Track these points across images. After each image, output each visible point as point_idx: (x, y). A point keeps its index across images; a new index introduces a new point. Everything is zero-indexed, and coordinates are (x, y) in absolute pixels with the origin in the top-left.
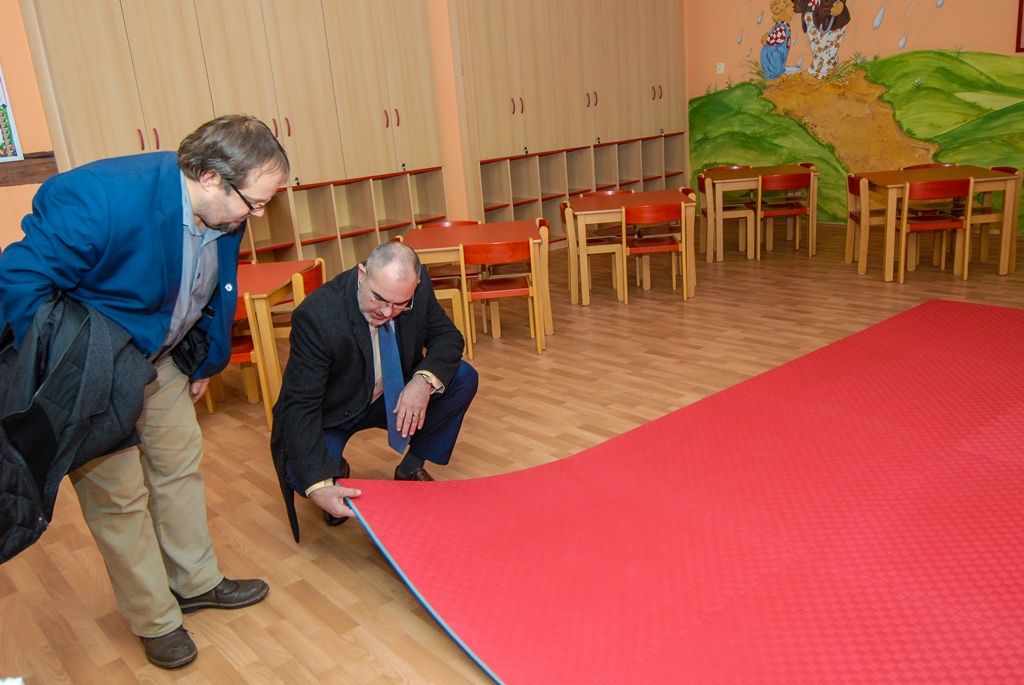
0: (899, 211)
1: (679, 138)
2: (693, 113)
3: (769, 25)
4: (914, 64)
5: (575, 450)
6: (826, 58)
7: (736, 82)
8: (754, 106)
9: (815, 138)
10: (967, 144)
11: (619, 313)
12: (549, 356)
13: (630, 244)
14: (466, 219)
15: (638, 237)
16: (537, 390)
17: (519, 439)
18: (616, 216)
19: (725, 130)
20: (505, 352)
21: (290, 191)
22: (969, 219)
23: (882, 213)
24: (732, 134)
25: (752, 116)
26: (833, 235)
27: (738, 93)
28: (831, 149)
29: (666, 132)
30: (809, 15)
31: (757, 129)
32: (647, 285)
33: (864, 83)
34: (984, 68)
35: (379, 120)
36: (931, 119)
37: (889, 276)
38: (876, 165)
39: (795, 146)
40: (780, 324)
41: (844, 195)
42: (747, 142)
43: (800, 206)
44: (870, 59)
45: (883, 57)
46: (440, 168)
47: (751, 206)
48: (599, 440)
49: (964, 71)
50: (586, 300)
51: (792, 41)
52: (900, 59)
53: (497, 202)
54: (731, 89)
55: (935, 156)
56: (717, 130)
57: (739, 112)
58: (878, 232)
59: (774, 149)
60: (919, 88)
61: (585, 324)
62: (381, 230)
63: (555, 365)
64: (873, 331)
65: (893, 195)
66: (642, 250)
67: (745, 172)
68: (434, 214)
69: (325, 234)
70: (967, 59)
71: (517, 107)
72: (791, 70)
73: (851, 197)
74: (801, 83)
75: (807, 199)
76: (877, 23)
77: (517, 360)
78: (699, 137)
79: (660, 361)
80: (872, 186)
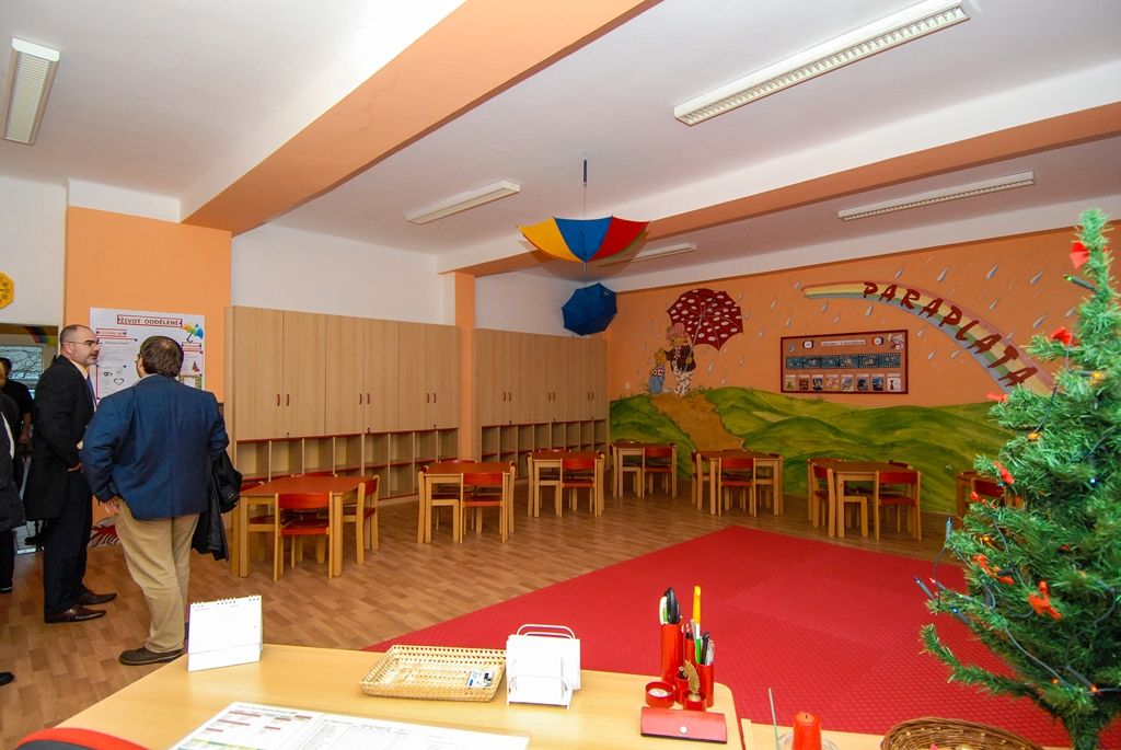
0: (717, 474)
1: (603, 424)
2: (612, 410)
3: (653, 365)
4: (730, 393)
5: (514, 596)
6: (684, 386)
7: (636, 393)
8: (646, 408)
9: (679, 429)
10: (759, 440)
11: (557, 523)
12: (509, 544)
13: (564, 481)
14: (469, 459)
15: (569, 477)
16: (499, 563)
17: (482, 589)
18: (557, 464)
19: (630, 420)
20: (483, 541)
21: (363, 436)
22: (755, 482)
23: (708, 474)
24: (633, 423)
25: (644, 414)
26: (685, 488)
27: (637, 400)
28: (688, 436)
29: (596, 419)
30: (675, 362)
31: (648, 421)
32: (575, 508)
33: (704, 402)
34: (766, 399)
35: (423, 399)
36: (741, 424)
37: (713, 511)
38: (712, 447)
39: (668, 432)
40: (646, 534)
41: (690, 461)
42: (643, 428)
43: (666, 467)
44: (707, 388)
45: (714, 388)
46: (456, 429)
47: (640, 465)
48: (529, 591)
49: (756, 400)
50: (537, 514)
51: (666, 375)
52: (723, 390)
53: (490, 452)
54: (633, 398)
55: (744, 445)
56: (625, 420)
57: (638, 411)
58: (706, 485)
59: (657, 434)
60: (733, 407)
61: (535, 528)
62: (416, 463)
63: (513, 550)
64: (696, 541)
65: (713, 464)
66: (571, 485)
67: (637, 445)
68: (450, 456)
69: (379, 464)
70: (757, 394)
71: (507, 397)
72: (665, 390)
73: (693, 463)
74: (671, 397)
75: (671, 463)
76: (710, 369)
77: (489, 546)
78: (615, 423)
79: (574, 550)
80: (703, 459)
